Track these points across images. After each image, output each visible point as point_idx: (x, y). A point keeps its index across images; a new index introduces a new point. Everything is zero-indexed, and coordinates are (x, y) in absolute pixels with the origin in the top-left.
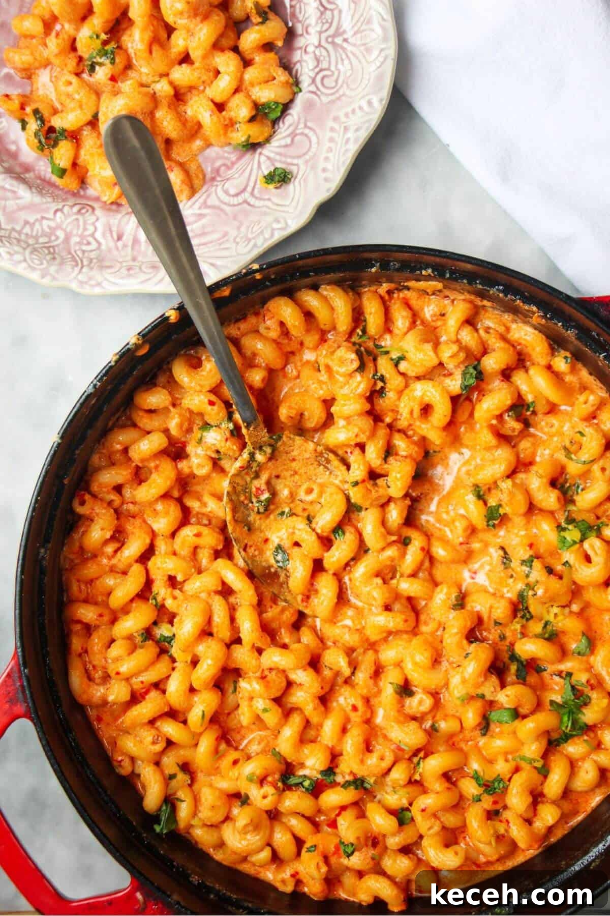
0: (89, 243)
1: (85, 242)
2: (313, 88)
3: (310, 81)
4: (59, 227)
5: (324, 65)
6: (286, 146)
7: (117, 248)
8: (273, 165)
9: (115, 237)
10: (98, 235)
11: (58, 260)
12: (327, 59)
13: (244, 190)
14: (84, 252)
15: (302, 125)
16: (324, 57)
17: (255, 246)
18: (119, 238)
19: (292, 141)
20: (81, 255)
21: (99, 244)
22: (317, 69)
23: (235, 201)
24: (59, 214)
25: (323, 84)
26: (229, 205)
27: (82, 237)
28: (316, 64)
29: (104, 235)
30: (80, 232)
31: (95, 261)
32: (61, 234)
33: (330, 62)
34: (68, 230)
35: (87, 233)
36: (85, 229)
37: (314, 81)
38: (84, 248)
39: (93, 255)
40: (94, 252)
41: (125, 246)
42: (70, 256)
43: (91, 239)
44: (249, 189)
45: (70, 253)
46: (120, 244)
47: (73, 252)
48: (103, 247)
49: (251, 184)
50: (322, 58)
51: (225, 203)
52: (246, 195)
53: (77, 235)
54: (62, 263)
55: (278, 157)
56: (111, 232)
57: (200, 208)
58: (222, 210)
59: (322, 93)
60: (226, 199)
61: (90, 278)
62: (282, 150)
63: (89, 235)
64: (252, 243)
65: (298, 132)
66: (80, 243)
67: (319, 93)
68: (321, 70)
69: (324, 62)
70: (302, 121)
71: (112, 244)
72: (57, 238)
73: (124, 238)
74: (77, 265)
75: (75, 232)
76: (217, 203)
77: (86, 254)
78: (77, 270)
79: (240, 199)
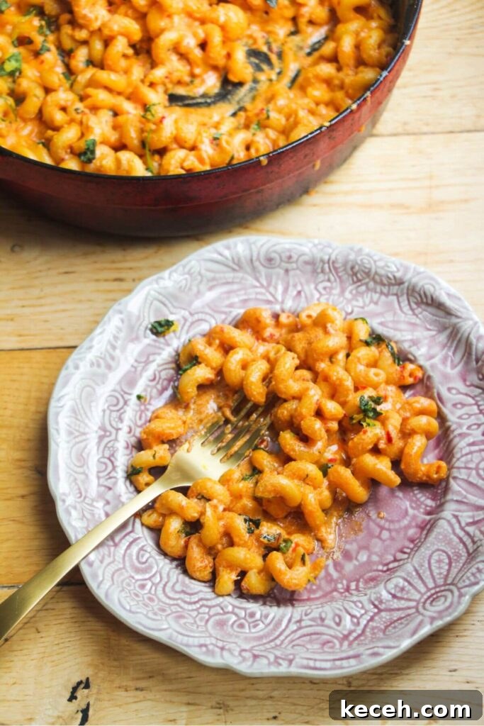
0: (325, 288)
1: (328, 290)
2: (127, 397)
3: (128, 403)
4: (349, 301)
5: (114, 415)
6: (154, 354)
7: (302, 285)
8: (166, 340)
9: (303, 294)
10: (317, 295)
11: (349, 267)
12: (112, 419)
13: (192, 323)
14: (329, 280)
15: (139, 369)
16: (114, 420)
17: (184, 267)
18: (299, 293)
19: (148, 358)
20: (331, 276)
21: (316, 289)
22: (122, 411)
23: (201, 316)
24: (349, 310)
25: (118, 399)
26: (207, 313)
27: (330, 294)
28: (123, 416)
29: (312, 295)
30: (332, 297)
31: (319, 270)
32: (348, 295)
33: (110, 416)
34: (342, 299)
35: (327, 296)
36: (328, 299)
37: (126, 403)
38: (328, 284)
39: (321, 277)
40: (320, 280)
41: (295, 286)
42: (340, 274)
43: (323, 292)
44: (188, 324)
45: (340, 277)
46: (299, 288)
47: (338, 280)
48: (312, 286)
49: (186, 328)
50: (117, 420)
51: (210, 315)
52: (190, 319)
53: (334, 295)
54: (345, 264)
55: (162, 346)
56: (306, 297)
57: (230, 312)
58: (213, 310)
59: (119, 393)
60: (208, 317)
61: (322, 250)
62: (157, 351)
63: (324, 295)
64: (186, 270)
65: (143, 365)
66: (331, 288)
67: (122, 393)
68: (118, 411)
69: (115, 416)
70: (138, 373)
71: (306, 288)
72: (351, 292)
73: (295, 293)
74: (333, 262)
75: (336, 297)
76: (216, 316)
77: (326, 277)
78: (333, 257)
79: (196, 317)
